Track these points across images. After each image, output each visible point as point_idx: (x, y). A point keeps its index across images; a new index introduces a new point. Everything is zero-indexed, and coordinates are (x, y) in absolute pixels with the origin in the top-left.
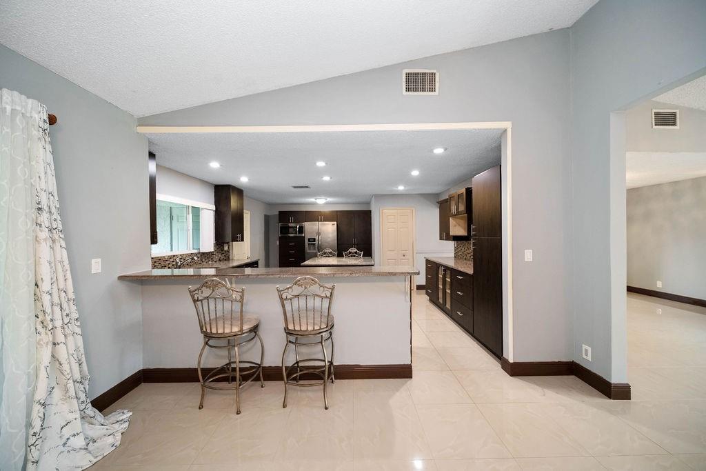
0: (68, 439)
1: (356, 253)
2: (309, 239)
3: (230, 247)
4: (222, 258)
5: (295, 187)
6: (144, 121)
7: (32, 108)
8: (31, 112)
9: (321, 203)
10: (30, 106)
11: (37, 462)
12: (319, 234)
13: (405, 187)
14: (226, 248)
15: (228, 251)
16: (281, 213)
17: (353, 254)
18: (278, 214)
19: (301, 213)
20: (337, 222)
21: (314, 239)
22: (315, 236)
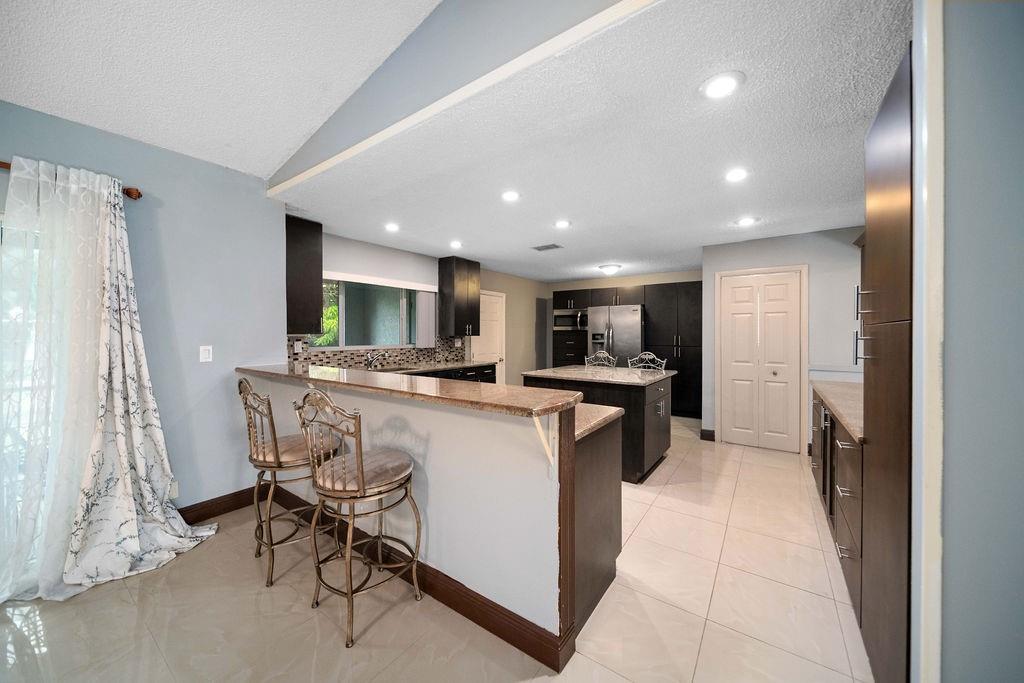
0: (125, 539)
1: (653, 361)
2: (594, 336)
3: (466, 344)
4: (450, 357)
5: (539, 249)
6: (273, 182)
7: (100, 184)
8: (100, 188)
9: (610, 271)
10: (97, 181)
11: (76, 553)
12: (609, 327)
13: (757, 219)
14: (458, 344)
15: (462, 349)
16: (556, 294)
17: (647, 362)
18: (552, 296)
19: (585, 291)
20: (643, 306)
21: (602, 335)
22: (602, 330)
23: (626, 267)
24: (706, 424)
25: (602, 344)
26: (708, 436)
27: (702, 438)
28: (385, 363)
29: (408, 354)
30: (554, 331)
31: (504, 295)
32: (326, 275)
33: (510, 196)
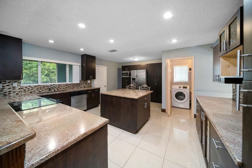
2: (133, 79)
4: (86, 86)
5: (110, 51)
9: (136, 59)
12: (137, 76)
13: (178, 40)
14: (89, 82)
15: (91, 83)
16: (122, 67)
17: (145, 88)
18: (121, 68)
19: (130, 66)
20: (147, 70)
21: (135, 79)
22: (135, 77)
23: (142, 58)
24: (163, 107)
25: (135, 81)
26: (164, 111)
27: (162, 112)
28: (59, 89)
29: (69, 85)
30: (122, 77)
31: (106, 67)
32: (24, 58)
33: (82, 26)
